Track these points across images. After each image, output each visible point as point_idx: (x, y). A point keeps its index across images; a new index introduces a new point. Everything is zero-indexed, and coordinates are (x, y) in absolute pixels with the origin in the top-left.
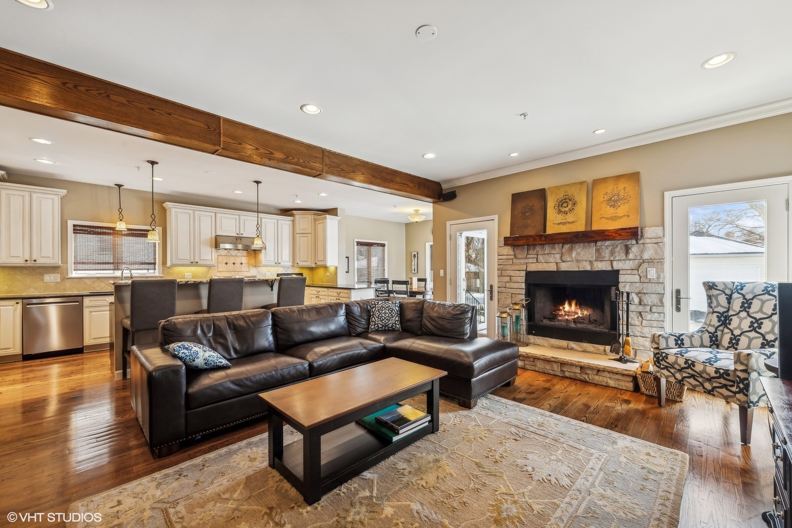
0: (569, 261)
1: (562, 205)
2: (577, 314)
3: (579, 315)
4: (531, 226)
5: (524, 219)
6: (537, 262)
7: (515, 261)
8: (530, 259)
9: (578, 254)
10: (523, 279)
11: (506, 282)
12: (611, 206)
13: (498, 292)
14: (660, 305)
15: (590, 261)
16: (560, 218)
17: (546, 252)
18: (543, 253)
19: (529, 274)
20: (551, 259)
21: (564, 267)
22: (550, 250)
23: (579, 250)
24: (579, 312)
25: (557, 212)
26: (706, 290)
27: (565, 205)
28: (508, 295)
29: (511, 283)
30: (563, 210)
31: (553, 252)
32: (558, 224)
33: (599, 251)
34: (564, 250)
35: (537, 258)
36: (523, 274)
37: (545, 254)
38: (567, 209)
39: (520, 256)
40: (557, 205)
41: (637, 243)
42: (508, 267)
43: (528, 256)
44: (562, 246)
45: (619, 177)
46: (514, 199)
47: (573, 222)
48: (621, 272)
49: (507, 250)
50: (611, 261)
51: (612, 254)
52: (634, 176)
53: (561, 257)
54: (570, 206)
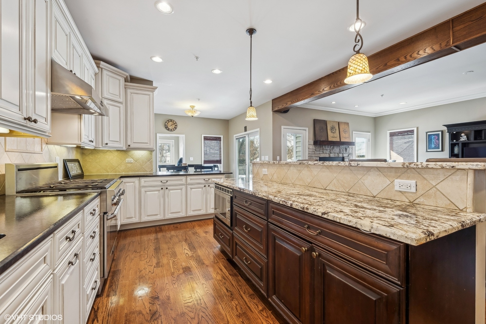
4: (322, 137)
5: (321, 133)
7: (315, 152)
16: (332, 135)
18: (325, 149)
22: (327, 148)
23: (335, 149)
32: (332, 137)
33: (340, 150)
39: (317, 150)
41: (348, 147)
43: (320, 150)
45: (345, 123)
46: (315, 121)
47: (336, 137)
48: (345, 158)
49: (312, 147)
50: (343, 153)
51: (343, 151)
52: (348, 124)
53: (330, 151)
54: (334, 130)
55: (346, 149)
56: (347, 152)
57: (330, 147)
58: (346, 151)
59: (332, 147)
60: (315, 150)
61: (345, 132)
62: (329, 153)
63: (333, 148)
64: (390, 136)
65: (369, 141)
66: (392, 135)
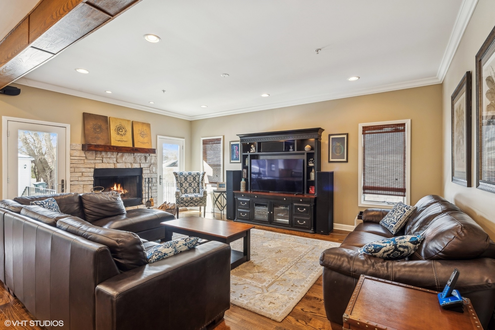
0: (121, 163)
1: (119, 130)
2: (121, 192)
3: (123, 192)
4: (101, 139)
5: (96, 133)
6: (103, 162)
7: (86, 161)
8: (98, 161)
9: (126, 159)
10: (92, 174)
11: (78, 177)
12: (142, 137)
13: (71, 185)
14: (156, 182)
15: (131, 163)
16: (119, 138)
17: (108, 157)
18: (107, 157)
19: (96, 171)
20: (111, 161)
21: (119, 166)
22: (111, 156)
23: (126, 157)
24: (123, 191)
25: (117, 133)
26: (175, 175)
27: (121, 130)
28: (81, 186)
29: (83, 177)
30: (120, 133)
31: (112, 157)
32: (118, 141)
33: (135, 158)
34: (118, 156)
35: (102, 160)
36: (92, 170)
37: (107, 158)
38: (122, 133)
39: (90, 158)
40: (116, 129)
41: (149, 156)
42: (81, 166)
43: (96, 158)
44: (117, 153)
45: (143, 124)
46: (86, 116)
47: (126, 141)
48: (144, 169)
49: (79, 153)
50: (140, 163)
51: (140, 160)
52: (148, 125)
53: (117, 160)
54: (124, 132)
55: (146, 158)
56: (147, 162)
57: (117, 154)
58: (146, 160)
59: (120, 154)
60: (84, 158)
61: (143, 135)
62: (115, 162)
63: (122, 156)
64: (203, 144)
65: (183, 149)
66: (205, 142)
